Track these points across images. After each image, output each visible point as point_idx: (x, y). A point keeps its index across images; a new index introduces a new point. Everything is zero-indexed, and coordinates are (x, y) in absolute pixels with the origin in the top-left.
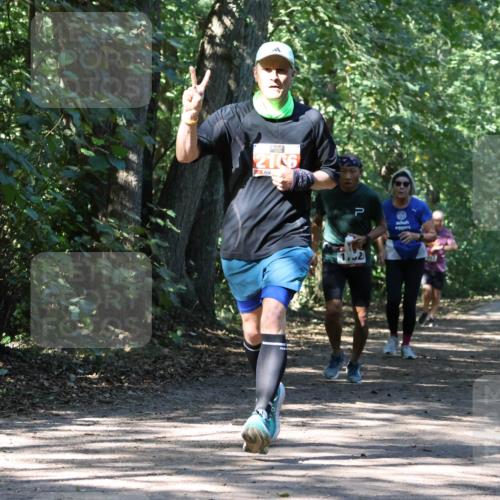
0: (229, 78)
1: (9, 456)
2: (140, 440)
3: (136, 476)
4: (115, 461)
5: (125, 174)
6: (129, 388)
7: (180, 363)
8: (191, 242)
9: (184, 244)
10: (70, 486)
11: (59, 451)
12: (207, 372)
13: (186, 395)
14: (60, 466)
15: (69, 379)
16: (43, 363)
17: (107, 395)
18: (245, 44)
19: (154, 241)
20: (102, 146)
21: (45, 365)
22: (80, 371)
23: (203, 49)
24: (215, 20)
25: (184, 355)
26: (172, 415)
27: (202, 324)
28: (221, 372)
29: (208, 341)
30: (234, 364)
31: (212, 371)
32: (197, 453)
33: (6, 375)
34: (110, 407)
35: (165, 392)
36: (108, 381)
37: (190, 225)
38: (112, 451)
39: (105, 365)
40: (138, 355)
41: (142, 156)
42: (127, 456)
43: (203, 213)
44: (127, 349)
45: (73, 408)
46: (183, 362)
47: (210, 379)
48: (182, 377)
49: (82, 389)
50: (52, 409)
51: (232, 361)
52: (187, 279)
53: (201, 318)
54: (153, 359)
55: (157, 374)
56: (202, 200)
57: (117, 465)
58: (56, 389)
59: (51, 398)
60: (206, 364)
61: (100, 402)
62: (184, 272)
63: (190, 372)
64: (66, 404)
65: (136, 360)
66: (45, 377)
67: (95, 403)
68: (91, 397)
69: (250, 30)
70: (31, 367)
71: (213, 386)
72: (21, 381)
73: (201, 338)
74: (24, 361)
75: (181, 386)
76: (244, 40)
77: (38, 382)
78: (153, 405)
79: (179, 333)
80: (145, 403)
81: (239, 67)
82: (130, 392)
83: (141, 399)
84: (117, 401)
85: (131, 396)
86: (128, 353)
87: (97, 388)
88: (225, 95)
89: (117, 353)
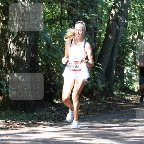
0: (117, 26)
1: (56, 133)
2: (93, 129)
3: (92, 139)
4: (86, 135)
6: (90, 114)
7: (103, 107)
8: (106, 73)
9: (104, 73)
10: (74, 142)
11: (70, 132)
12: (111, 109)
13: (106, 116)
14: (71, 136)
17: (84, 116)
18: (122, 16)
19: (96, 72)
23: (109, 18)
24: (113, 10)
25: (105, 105)
26: (102, 122)
27: (110, 96)
28: (115, 110)
29: (111, 101)
30: (119, 107)
31: (113, 109)
32: (109, 133)
33: (55, 111)
34: (84, 119)
35: (100, 115)
36: (83, 112)
37: (106, 68)
39: (83, 108)
40: (92, 105)
42: (89, 133)
43: (110, 64)
44: (89, 103)
46: (105, 107)
47: (112, 112)
48: (104, 111)
51: (119, 106)
52: (106, 83)
53: (109, 94)
54: (96, 106)
55: (97, 110)
56: (109, 61)
57: (87, 136)
60: (111, 107)
61: (82, 118)
62: (105, 81)
63: (106, 109)
65: (91, 106)
67: (80, 118)
69: (123, 12)
70: (62, 108)
71: (113, 114)
72: (60, 112)
73: (109, 100)
74: (60, 107)
75: (104, 114)
76: (121, 15)
77: (64, 112)
78: (96, 119)
79: (103, 98)
80: (94, 119)
81: (120, 23)
82: (90, 115)
83: (93, 117)
84: (86, 118)
85: (90, 116)
86: (89, 104)
87: (81, 114)
88: (116, 31)
89: (86, 104)
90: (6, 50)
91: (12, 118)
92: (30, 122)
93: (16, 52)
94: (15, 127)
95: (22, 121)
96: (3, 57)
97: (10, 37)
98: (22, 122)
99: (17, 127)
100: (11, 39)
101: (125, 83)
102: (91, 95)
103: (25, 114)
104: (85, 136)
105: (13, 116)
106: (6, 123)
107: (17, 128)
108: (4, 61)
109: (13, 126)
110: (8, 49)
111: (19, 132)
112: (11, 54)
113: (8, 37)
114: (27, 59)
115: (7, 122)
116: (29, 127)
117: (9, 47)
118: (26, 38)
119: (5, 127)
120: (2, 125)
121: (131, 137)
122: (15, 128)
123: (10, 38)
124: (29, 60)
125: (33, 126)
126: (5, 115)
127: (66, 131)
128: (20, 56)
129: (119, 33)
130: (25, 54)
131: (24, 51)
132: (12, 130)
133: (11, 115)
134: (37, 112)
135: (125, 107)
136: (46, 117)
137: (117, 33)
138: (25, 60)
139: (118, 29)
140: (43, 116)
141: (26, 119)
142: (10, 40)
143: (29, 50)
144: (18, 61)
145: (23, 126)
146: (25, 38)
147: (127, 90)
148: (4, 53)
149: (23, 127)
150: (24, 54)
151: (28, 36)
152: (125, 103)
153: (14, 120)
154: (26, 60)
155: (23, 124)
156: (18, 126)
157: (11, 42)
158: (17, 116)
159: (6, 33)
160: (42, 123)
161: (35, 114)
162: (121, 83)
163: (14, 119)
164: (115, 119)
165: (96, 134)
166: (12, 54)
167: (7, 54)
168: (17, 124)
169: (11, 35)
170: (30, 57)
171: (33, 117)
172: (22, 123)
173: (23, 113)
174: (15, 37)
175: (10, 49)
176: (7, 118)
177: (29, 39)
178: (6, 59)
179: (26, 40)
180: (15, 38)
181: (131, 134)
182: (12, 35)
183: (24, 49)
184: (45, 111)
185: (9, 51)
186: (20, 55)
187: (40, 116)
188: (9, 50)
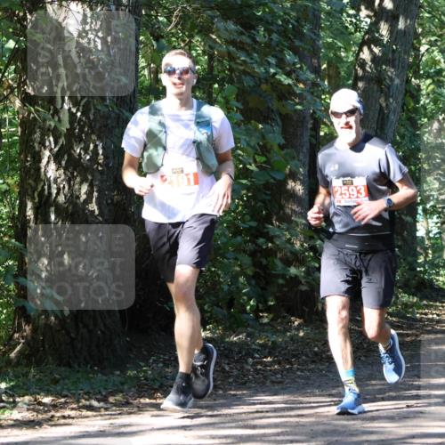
0: (380, 98)
1: (187, 433)
2: (302, 416)
4: (278, 434)
5: (293, 184)
6: (298, 369)
11: (231, 428)
12: (369, 352)
14: (229, 441)
15: (247, 363)
16: (225, 349)
17: (279, 376)
18: (393, 67)
20: (265, 162)
21: (226, 352)
22: (257, 356)
23: (356, 74)
24: (365, 49)
26: (334, 392)
32: (350, 425)
34: (280, 386)
35: (328, 371)
36: (279, 363)
38: (276, 426)
39: (279, 349)
41: (307, 168)
44: (301, 334)
45: (249, 388)
47: (371, 359)
49: (257, 371)
50: (231, 390)
55: (324, 356)
57: (278, 438)
58: (235, 372)
59: (231, 380)
60: (369, 345)
61: (273, 382)
64: (242, 385)
65: (308, 344)
66: (226, 362)
67: (268, 383)
68: (265, 378)
69: (397, 55)
71: (372, 364)
76: (391, 63)
77: (220, 367)
78: (317, 384)
80: (310, 382)
81: (388, 87)
82: (299, 373)
83: (308, 378)
84: (287, 381)
85: (299, 377)
86: (302, 337)
87: (271, 370)
88: (377, 112)
89: (292, 338)
90: (37, 185)
91: (59, 388)
92: (111, 399)
93: (67, 187)
94: (64, 417)
95: (86, 397)
96: (29, 205)
97: (47, 144)
98: (86, 400)
99: (69, 417)
100: (51, 150)
101: (418, 269)
102: (307, 310)
103: (100, 375)
104: (273, 438)
105: (61, 382)
106: (37, 407)
107: (70, 421)
108: (32, 217)
109: (58, 414)
110: (42, 180)
111: (73, 434)
112: (50, 194)
113: (40, 143)
114: (99, 209)
115: (40, 403)
116: (108, 417)
117: (45, 175)
118: (96, 146)
119: (32, 418)
120: (24, 414)
121: (413, 437)
122: (62, 421)
123: (45, 148)
124: (106, 212)
125: (120, 414)
126: (39, 380)
127: (216, 426)
128: (78, 201)
129: (388, 117)
130: (95, 194)
131: (91, 186)
132: (54, 428)
133: (56, 382)
134: (138, 367)
135: (412, 342)
136: (162, 384)
137: (383, 119)
138: (94, 211)
139: (384, 105)
140: (154, 380)
141: (100, 392)
142: (47, 153)
143: (107, 181)
144: (72, 214)
145: (89, 413)
146: (92, 146)
147: (426, 288)
148: (30, 192)
149: (87, 417)
150: (90, 194)
151: (99, 138)
152: (414, 331)
153: (64, 397)
154: (97, 212)
155: (90, 408)
156: (73, 413)
157: (49, 158)
158: (75, 383)
159: (35, 133)
160: (147, 401)
161: (131, 373)
162: (409, 269)
163: (65, 393)
164: (374, 382)
165: (307, 430)
166: (54, 195)
167: (38, 196)
168: (73, 409)
169: (49, 137)
170: (109, 201)
171: (122, 384)
172: (88, 403)
173: (95, 372)
174: (61, 143)
175: (49, 180)
176: (42, 390)
177: (103, 148)
178: (36, 209)
179: (95, 152)
180: (62, 145)
181: (417, 426)
182: (52, 139)
183: (90, 177)
184: (161, 365)
185: (46, 187)
186: (78, 197)
187: (146, 379)
188: (45, 184)
